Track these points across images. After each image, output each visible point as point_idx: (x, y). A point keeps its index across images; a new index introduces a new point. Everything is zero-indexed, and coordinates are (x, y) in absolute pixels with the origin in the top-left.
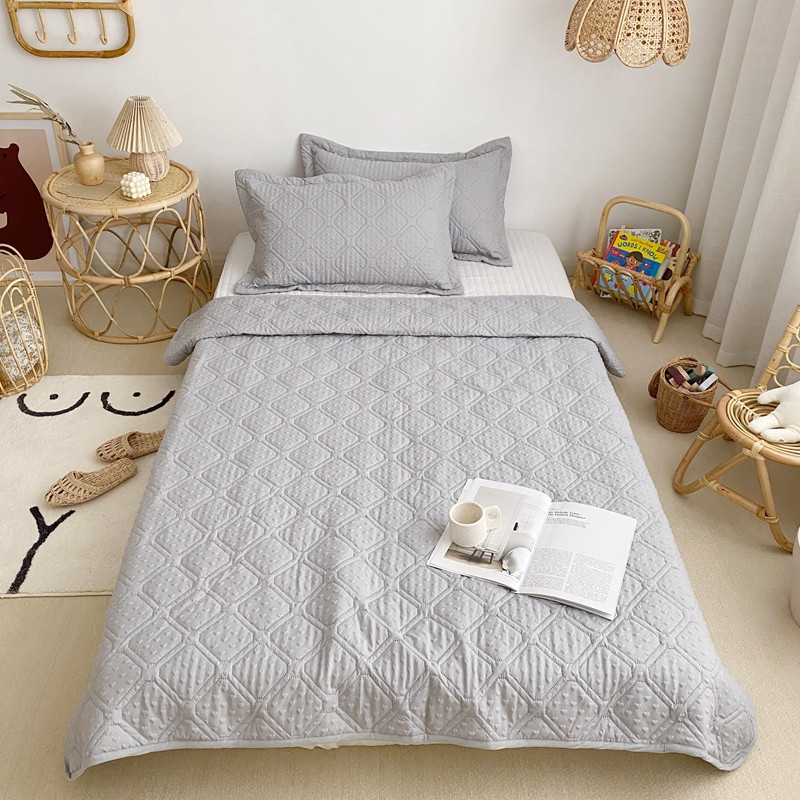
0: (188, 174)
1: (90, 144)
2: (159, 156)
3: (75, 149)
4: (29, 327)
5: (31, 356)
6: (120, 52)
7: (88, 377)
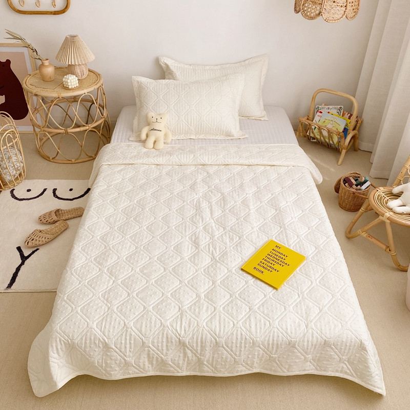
0: (98, 75)
1: (47, 60)
2: (83, 66)
3: (39, 62)
4: (16, 154)
5: (17, 170)
6: (63, 11)
7: (46, 180)
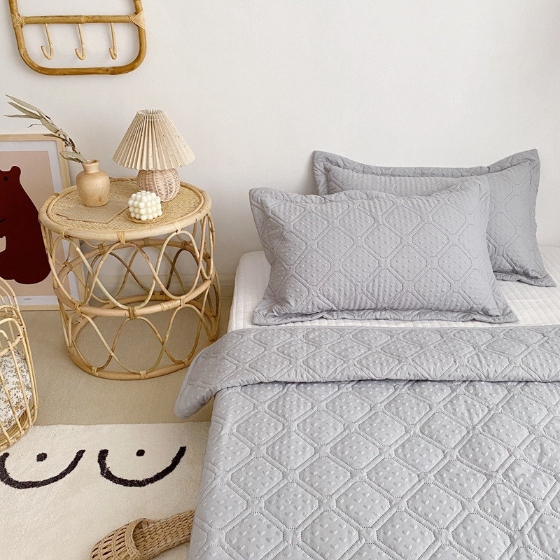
0: (199, 194)
1: (95, 162)
2: (170, 174)
3: (78, 168)
5: (17, 407)
6: (130, 67)
7: (83, 427)
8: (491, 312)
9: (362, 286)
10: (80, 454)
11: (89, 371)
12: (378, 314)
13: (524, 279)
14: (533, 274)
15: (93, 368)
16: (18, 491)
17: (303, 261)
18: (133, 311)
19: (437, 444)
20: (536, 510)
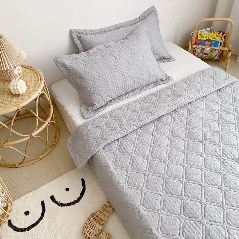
7: (34, 192)
8: (163, 79)
9: (121, 87)
10: (43, 203)
11: (16, 167)
12: (127, 95)
13: (165, 60)
14: (167, 58)
15: (16, 165)
16: (29, 231)
17: (95, 86)
18: (32, 135)
19: (180, 138)
20: (220, 147)
